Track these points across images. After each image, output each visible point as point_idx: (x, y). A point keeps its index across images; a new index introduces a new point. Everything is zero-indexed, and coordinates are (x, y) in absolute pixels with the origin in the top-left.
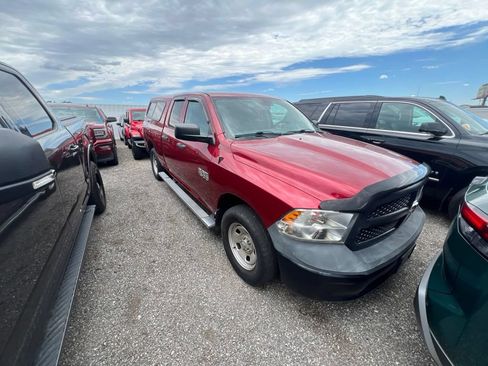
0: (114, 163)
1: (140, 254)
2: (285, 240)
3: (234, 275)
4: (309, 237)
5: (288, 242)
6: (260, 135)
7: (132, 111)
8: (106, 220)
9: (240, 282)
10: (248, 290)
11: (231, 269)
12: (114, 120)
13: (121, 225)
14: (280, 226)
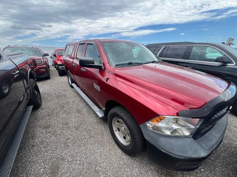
0: (48, 78)
1: (60, 135)
2: (152, 134)
3: (116, 147)
4: (168, 133)
5: (155, 136)
6: (130, 64)
7: (57, 50)
8: (41, 112)
9: (119, 151)
10: (125, 157)
11: (114, 143)
12: (47, 55)
13: (49, 115)
14: (148, 125)
